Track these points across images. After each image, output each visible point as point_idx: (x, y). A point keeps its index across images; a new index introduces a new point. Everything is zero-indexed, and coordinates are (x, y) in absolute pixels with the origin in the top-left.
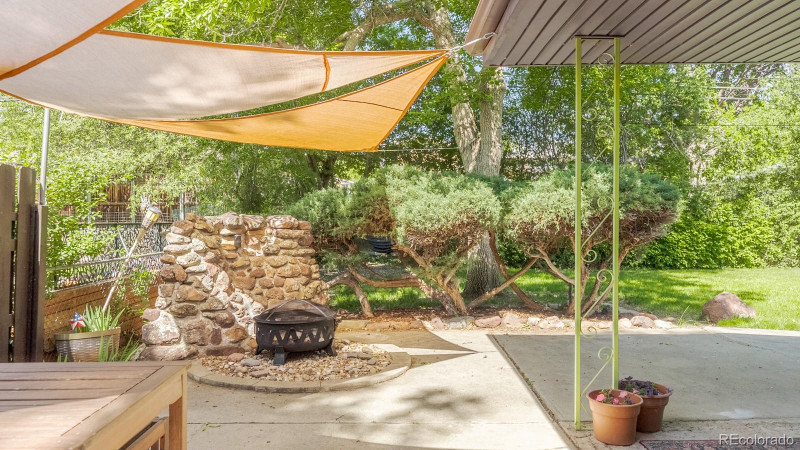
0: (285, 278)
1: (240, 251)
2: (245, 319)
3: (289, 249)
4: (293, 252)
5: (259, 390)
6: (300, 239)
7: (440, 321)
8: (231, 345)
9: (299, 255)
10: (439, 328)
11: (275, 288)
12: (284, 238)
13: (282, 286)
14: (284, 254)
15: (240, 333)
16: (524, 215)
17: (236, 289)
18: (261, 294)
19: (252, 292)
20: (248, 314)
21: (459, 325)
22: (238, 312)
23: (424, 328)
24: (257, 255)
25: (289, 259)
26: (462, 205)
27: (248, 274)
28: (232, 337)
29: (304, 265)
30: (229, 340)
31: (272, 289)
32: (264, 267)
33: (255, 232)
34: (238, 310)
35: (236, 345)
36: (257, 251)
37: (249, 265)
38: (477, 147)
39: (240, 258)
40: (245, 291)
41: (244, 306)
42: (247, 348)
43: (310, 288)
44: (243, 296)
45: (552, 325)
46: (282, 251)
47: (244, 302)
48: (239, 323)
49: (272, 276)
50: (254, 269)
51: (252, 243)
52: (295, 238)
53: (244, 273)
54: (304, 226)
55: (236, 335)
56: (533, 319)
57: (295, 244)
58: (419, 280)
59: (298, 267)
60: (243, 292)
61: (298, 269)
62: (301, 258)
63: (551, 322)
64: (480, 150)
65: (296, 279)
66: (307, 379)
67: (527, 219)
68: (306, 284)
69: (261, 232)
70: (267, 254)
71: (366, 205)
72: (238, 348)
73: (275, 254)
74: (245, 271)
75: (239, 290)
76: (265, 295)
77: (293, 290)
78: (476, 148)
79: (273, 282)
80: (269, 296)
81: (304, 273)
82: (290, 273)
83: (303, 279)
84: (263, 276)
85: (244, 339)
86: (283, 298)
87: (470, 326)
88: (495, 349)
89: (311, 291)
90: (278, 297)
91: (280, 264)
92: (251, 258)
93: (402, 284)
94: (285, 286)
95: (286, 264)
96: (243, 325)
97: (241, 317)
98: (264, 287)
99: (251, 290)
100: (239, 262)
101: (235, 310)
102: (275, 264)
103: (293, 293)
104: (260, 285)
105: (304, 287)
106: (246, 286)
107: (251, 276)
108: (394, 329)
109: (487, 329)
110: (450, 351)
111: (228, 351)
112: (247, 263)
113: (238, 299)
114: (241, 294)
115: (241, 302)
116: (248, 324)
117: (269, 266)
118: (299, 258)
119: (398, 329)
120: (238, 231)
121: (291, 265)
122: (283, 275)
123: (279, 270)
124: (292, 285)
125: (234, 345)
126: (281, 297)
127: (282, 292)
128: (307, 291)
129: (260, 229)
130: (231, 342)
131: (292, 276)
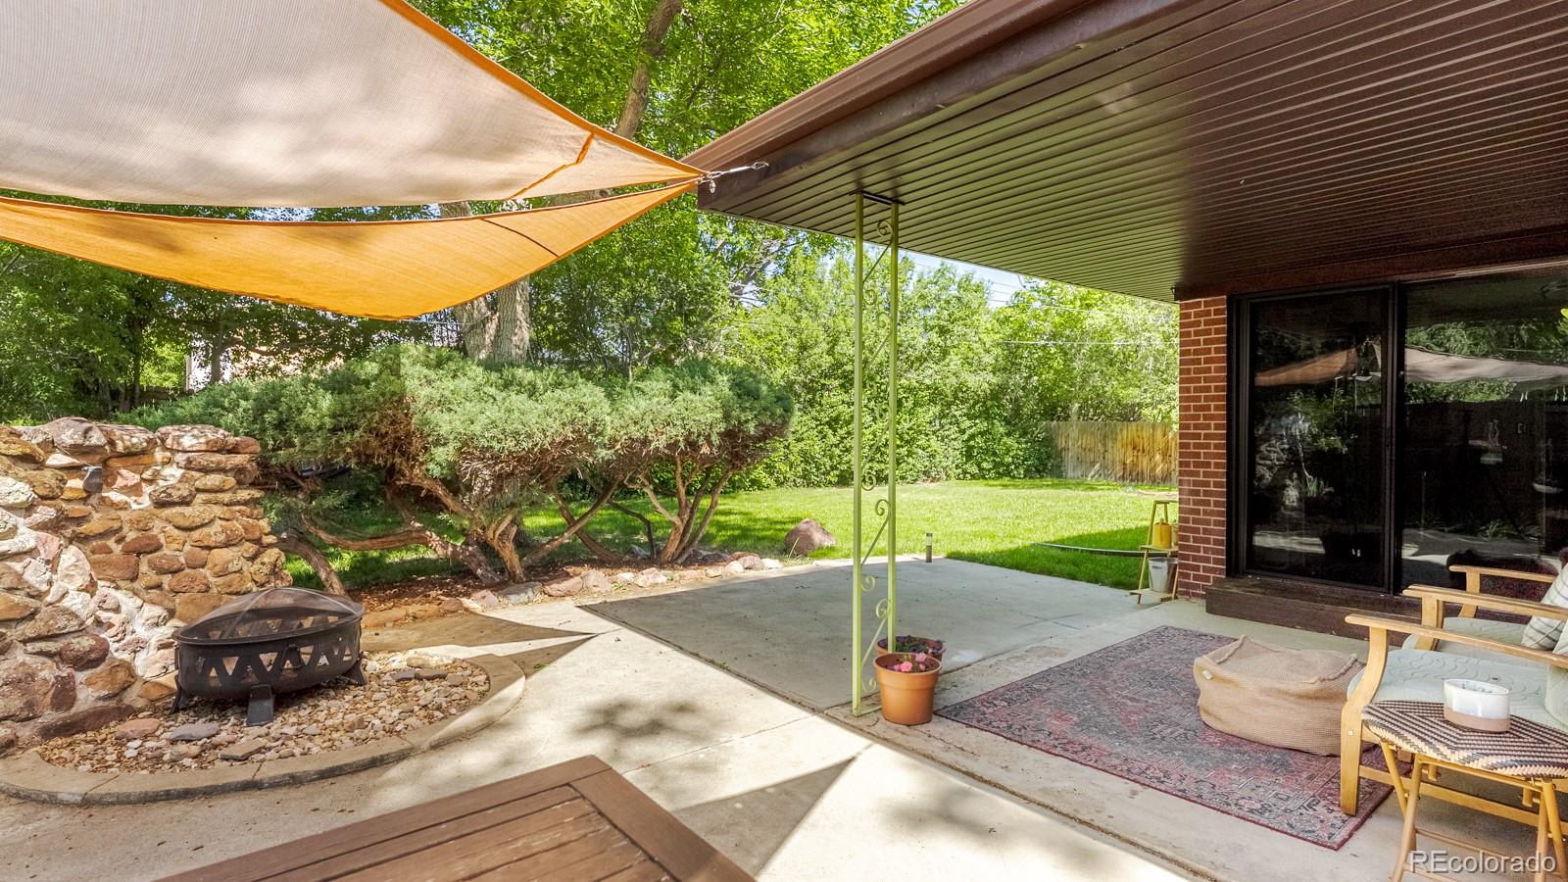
0: (209, 548)
1: (94, 500)
2: (129, 643)
3: (216, 492)
4: (226, 497)
5: (275, 784)
6: (239, 471)
7: (491, 595)
8: (100, 703)
9: (239, 503)
10: (492, 606)
11: (187, 571)
12: (206, 471)
13: (203, 567)
14: (207, 502)
15: (121, 675)
16: (632, 428)
17: (100, 583)
18: (159, 586)
19: (136, 585)
20: (133, 632)
21: (523, 597)
22: (112, 631)
23: (467, 609)
24: (135, 506)
25: (218, 510)
26: (568, 411)
27: (117, 549)
28: (103, 688)
29: (251, 521)
30: (96, 695)
31: (181, 573)
32: (155, 532)
33: (131, 460)
34: (111, 626)
35: (112, 704)
36: (134, 498)
37: (121, 528)
38: (494, 326)
39: (96, 515)
40: (122, 584)
41: (122, 616)
42: (140, 703)
43: (263, 564)
44: (120, 595)
45: (651, 581)
46: (201, 497)
47: (124, 608)
48: (116, 654)
49: (179, 547)
50: (131, 536)
51: (125, 483)
52: (231, 469)
53: (108, 547)
54: (248, 446)
55: (112, 682)
56: (625, 575)
57: (231, 481)
58: (428, 533)
59: (237, 526)
60: (117, 588)
61: (237, 529)
62: (243, 508)
63: (650, 576)
64: (498, 331)
65: (235, 549)
66: (363, 737)
67: (637, 435)
68: (252, 559)
69: (146, 459)
70: (160, 504)
71: (365, 409)
72: (119, 708)
73: (185, 502)
74: (111, 543)
75: (108, 584)
76: (166, 587)
77: (231, 569)
78: (492, 327)
79: (182, 560)
80: (178, 588)
81: (250, 536)
82: (222, 538)
83: (250, 548)
84: (159, 548)
85: (129, 686)
86: (208, 589)
87: (540, 597)
88: (617, 627)
89: (266, 570)
90: (197, 588)
91: (198, 521)
92: (121, 513)
93: (400, 541)
94: (210, 565)
95: (212, 521)
96: (126, 656)
97: (118, 641)
98: (162, 571)
99: (133, 580)
100: (96, 523)
101: (105, 627)
102: (187, 524)
103: (229, 577)
104: (152, 565)
105: (250, 563)
106: (120, 573)
107: (127, 552)
108: (415, 618)
109: (567, 598)
110: (553, 640)
111: (96, 719)
112: (116, 525)
113: (110, 604)
114: (112, 592)
115: (117, 610)
116: (135, 652)
117: (169, 528)
118: (237, 508)
119: (423, 619)
120: (91, 457)
121: (224, 523)
122: (206, 543)
123: (196, 535)
124: (228, 562)
125: (106, 703)
126: (204, 587)
127: (205, 577)
128: (259, 568)
129: (144, 452)
130: (100, 698)
131: (227, 545)
